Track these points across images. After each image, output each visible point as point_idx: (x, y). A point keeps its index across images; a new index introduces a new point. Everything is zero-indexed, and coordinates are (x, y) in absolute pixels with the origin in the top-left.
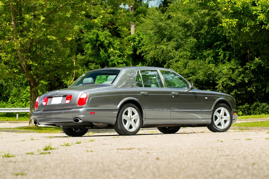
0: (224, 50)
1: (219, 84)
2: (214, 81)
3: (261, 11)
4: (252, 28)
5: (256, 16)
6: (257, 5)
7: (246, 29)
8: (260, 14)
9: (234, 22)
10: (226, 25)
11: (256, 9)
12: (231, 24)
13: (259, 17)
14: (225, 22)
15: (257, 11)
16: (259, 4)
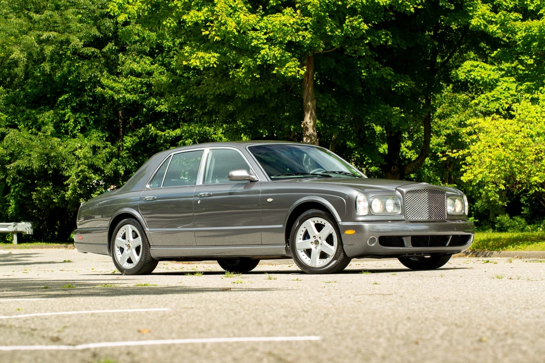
0: (74, 110)
1: (71, 176)
2: (57, 171)
3: (265, 41)
4: (249, 70)
5: (257, 49)
6: (258, 28)
7: (239, 72)
8: (264, 47)
9: (212, 58)
10: (198, 64)
11: (257, 36)
12: (207, 62)
13: (262, 52)
14: (196, 57)
15: (258, 41)
16: (261, 27)
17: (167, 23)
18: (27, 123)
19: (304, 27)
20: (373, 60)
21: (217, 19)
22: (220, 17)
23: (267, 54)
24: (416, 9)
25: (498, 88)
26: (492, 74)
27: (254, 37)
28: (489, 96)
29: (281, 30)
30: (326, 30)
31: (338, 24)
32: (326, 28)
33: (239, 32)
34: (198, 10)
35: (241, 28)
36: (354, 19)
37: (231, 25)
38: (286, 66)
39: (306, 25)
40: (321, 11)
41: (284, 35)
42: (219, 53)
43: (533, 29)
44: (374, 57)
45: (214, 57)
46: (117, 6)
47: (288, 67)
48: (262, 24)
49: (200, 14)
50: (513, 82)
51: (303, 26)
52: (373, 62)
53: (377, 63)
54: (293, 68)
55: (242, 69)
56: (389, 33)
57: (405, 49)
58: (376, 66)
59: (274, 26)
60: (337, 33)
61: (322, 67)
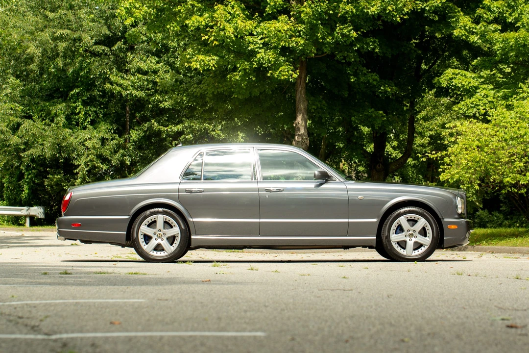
0: (85, 104)
1: (80, 165)
2: (68, 160)
3: (261, 46)
4: (246, 74)
5: (253, 53)
6: (255, 33)
7: (236, 75)
8: (260, 51)
9: (211, 61)
10: (198, 67)
11: (254, 41)
12: (207, 65)
13: (258, 56)
14: (196, 60)
15: (255, 45)
16: (257, 33)
17: (171, 27)
18: (41, 115)
19: (298, 34)
20: (361, 66)
21: (216, 25)
22: (219, 23)
23: (263, 58)
24: (401, 19)
25: (477, 95)
26: (472, 81)
27: (251, 41)
28: (468, 102)
29: (276, 35)
30: (317, 37)
31: (329, 32)
32: (318, 35)
33: (236, 37)
34: (200, 16)
35: (238, 33)
36: (344, 27)
37: (230, 30)
38: (279, 70)
39: (299, 32)
40: (313, 19)
41: (279, 41)
42: (218, 56)
43: (510, 40)
44: (362, 62)
45: (213, 60)
46: (124, 11)
47: (281, 70)
48: (259, 30)
49: (201, 19)
50: (491, 89)
51: (297, 32)
52: (361, 68)
53: (365, 68)
54: (286, 72)
55: (239, 72)
56: (377, 40)
57: (390, 57)
58: (364, 72)
59: (269, 32)
60: (328, 40)
61: (314, 71)
